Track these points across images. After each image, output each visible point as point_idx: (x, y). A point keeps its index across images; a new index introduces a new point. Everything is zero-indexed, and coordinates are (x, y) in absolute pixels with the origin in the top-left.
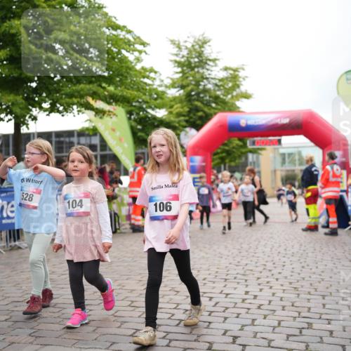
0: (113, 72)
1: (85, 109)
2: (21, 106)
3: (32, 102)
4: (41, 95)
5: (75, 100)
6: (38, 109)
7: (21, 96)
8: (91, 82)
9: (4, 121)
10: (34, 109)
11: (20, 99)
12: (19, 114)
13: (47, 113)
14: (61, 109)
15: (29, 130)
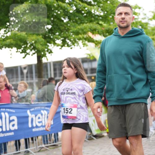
0: (107, 12)
1: (88, 42)
2: (41, 43)
3: (48, 40)
4: (54, 34)
5: (80, 36)
6: (52, 44)
7: (41, 36)
8: (91, 21)
9: (29, 54)
10: (50, 45)
11: (40, 38)
12: (40, 49)
13: (60, 47)
14: (70, 43)
15: (47, 60)
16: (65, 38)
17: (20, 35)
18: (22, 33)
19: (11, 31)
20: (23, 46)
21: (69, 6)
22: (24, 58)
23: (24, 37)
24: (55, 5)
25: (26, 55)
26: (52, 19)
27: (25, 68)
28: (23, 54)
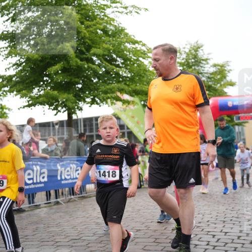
0: (134, 74)
1: (116, 101)
2: (72, 101)
3: (79, 98)
4: (85, 93)
5: (109, 95)
6: (82, 102)
7: (72, 95)
8: (119, 82)
9: (60, 112)
10: (80, 103)
11: (71, 96)
12: (71, 107)
13: (89, 105)
14: (99, 101)
15: (77, 117)
16: (94, 97)
17: (52, 94)
18: (54, 92)
19: (44, 90)
20: (55, 104)
21: (98, 67)
22: (55, 115)
23: (56, 95)
24: (86, 66)
25: (57, 113)
26: (83, 79)
27: (57, 124)
28: (55, 112)
